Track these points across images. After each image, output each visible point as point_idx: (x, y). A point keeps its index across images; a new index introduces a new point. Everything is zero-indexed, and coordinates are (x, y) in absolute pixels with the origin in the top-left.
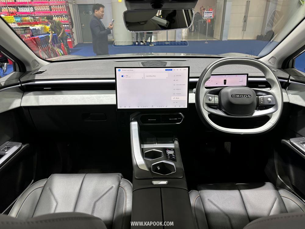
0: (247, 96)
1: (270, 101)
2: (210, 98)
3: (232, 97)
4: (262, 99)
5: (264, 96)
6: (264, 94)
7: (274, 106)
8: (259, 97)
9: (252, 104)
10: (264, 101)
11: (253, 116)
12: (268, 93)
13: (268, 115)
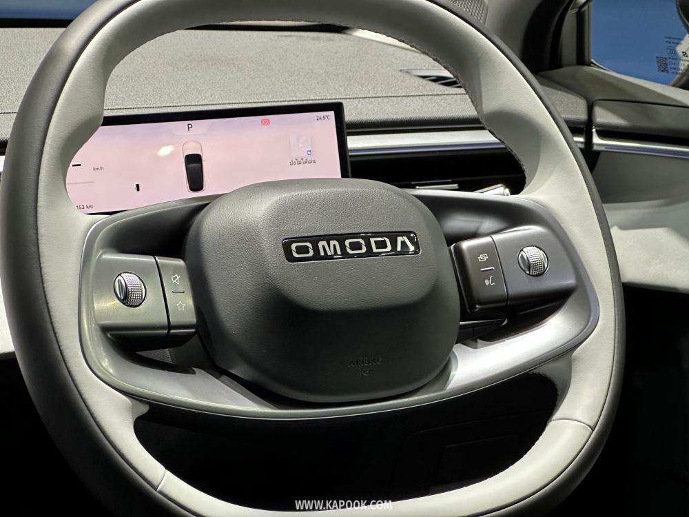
0: (394, 244)
1: (536, 264)
2: (130, 279)
3: (290, 258)
4: (483, 258)
5: (497, 237)
6: (488, 224)
7: (570, 301)
8: (465, 245)
9: (432, 298)
10: (500, 274)
11: (448, 388)
12: (513, 216)
13: (545, 370)
